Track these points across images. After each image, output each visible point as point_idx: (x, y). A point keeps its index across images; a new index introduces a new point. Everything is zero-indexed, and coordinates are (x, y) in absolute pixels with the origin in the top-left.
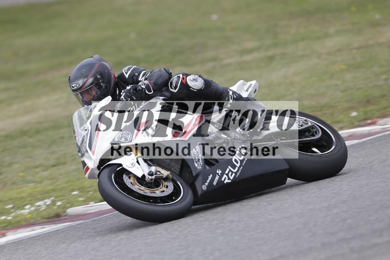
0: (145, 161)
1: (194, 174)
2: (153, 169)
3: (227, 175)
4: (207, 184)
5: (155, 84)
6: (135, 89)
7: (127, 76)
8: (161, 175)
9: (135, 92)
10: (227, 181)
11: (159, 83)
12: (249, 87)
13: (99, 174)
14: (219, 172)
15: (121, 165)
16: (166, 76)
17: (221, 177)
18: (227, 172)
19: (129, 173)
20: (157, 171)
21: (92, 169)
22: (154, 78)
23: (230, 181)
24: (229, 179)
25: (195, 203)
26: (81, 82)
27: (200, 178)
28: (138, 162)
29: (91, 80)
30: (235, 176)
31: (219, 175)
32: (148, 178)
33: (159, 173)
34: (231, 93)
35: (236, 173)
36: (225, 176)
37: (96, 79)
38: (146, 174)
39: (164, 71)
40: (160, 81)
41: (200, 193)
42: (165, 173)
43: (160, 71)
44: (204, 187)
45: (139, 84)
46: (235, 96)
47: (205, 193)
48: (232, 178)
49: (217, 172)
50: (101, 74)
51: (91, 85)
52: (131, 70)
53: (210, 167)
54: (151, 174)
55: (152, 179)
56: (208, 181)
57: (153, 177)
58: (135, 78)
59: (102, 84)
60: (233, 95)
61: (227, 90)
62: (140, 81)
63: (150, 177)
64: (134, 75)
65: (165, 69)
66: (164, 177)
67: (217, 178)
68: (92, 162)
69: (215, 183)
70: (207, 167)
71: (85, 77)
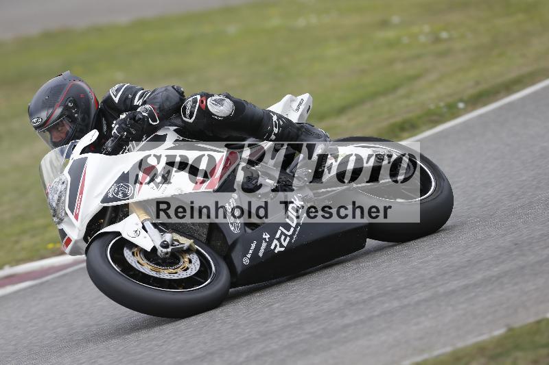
0: (155, 225)
1: (230, 242)
2: (168, 237)
3: (279, 240)
4: (249, 256)
5: (161, 109)
6: (133, 118)
7: (116, 100)
8: (180, 246)
9: (133, 122)
10: (278, 249)
11: (166, 107)
12: (300, 104)
13: (87, 248)
14: (266, 236)
15: (118, 234)
16: (176, 97)
17: (269, 243)
18: (277, 236)
19: (131, 245)
20: (173, 240)
21: (76, 242)
22: (159, 100)
23: (283, 249)
24: (281, 246)
25: (233, 285)
26: (44, 115)
27: (239, 247)
28: (144, 228)
29: (58, 111)
30: (290, 242)
31: (266, 241)
32: (161, 251)
33: (176, 243)
34: (275, 118)
35: (291, 237)
36: (275, 242)
37: (66, 108)
38: (158, 246)
39: (173, 89)
40: (167, 105)
41: (239, 269)
42: (186, 242)
43: (166, 90)
44: (246, 261)
45: (138, 110)
46: (281, 123)
47: (247, 269)
48: (285, 244)
49: (264, 236)
50: (74, 101)
51: (59, 118)
52: (122, 90)
53: (253, 230)
54: (165, 245)
55: (167, 253)
56: (251, 252)
57: (169, 250)
58: (128, 102)
59: (76, 115)
60: (279, 122)
61: (269, 113)
62: (138, 106)
63: (164, 250)
64: (127, 98)
65: (173, 87)
66: (185, 248)
67: (264, 245)
68: (76, 230)
69: (261, 254)
70: (248, 230)
71: (50, 107)
